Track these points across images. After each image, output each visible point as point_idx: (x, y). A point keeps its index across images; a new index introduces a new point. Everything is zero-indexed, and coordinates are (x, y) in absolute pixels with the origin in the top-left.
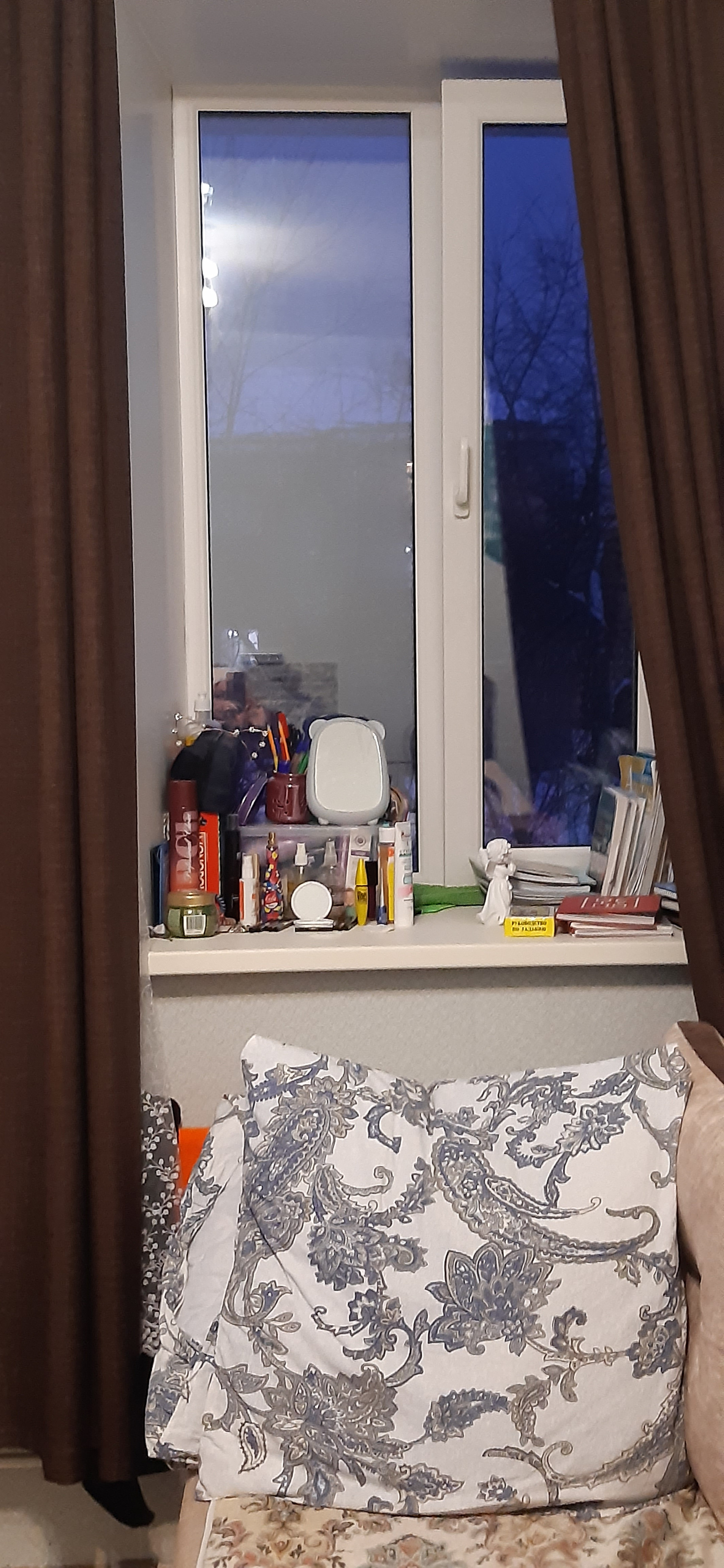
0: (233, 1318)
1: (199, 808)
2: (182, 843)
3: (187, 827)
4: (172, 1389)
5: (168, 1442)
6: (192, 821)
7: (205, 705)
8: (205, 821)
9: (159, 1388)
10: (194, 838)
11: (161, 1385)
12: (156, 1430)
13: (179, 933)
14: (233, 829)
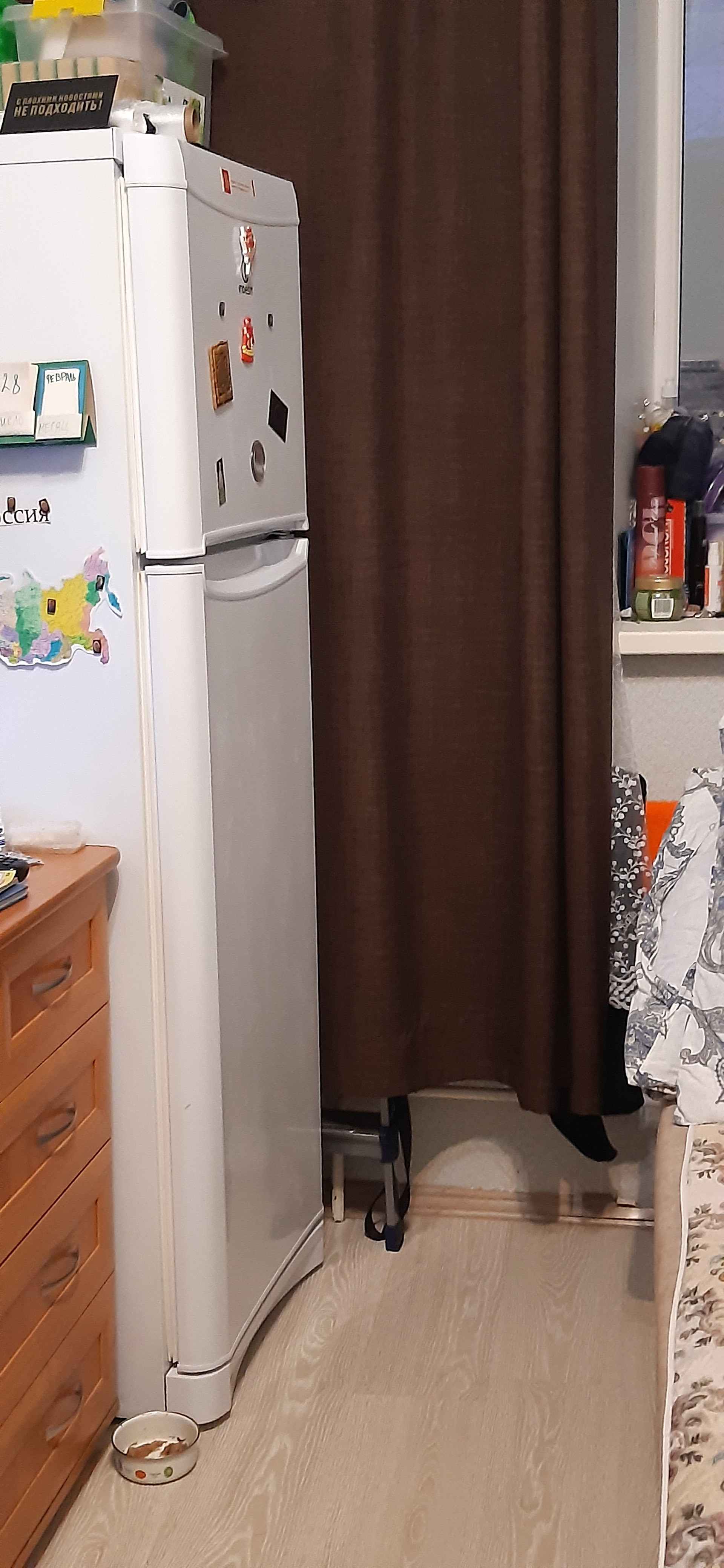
0: (711, 966)
1: (668, 494)
2: (650, 529)
3: (654, 513)
4: (650, 1026)
5: (648, 1072)
6: (659, 507)
7: (672, 392)
8: (672, 508)
9: (638, 1025)
10: (661, 524)
11: (639, 1023)
12: (636, 1061)
13: (646, 615)
14: (700, 516)
